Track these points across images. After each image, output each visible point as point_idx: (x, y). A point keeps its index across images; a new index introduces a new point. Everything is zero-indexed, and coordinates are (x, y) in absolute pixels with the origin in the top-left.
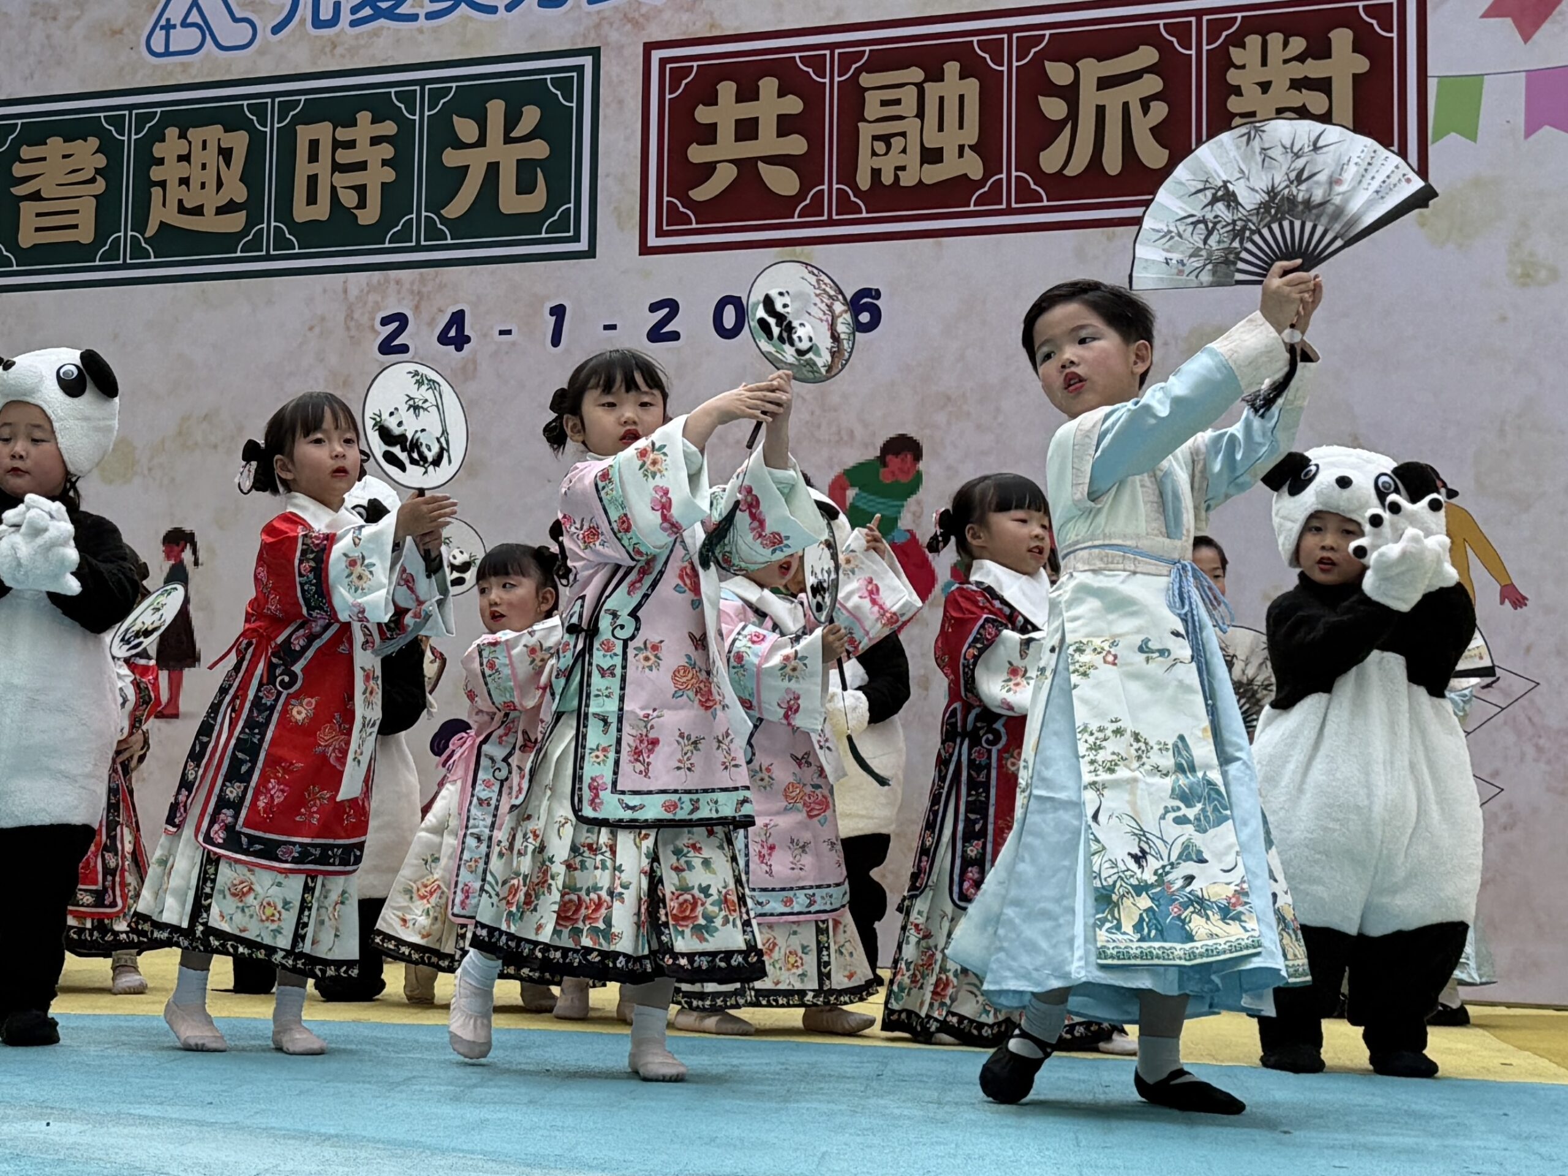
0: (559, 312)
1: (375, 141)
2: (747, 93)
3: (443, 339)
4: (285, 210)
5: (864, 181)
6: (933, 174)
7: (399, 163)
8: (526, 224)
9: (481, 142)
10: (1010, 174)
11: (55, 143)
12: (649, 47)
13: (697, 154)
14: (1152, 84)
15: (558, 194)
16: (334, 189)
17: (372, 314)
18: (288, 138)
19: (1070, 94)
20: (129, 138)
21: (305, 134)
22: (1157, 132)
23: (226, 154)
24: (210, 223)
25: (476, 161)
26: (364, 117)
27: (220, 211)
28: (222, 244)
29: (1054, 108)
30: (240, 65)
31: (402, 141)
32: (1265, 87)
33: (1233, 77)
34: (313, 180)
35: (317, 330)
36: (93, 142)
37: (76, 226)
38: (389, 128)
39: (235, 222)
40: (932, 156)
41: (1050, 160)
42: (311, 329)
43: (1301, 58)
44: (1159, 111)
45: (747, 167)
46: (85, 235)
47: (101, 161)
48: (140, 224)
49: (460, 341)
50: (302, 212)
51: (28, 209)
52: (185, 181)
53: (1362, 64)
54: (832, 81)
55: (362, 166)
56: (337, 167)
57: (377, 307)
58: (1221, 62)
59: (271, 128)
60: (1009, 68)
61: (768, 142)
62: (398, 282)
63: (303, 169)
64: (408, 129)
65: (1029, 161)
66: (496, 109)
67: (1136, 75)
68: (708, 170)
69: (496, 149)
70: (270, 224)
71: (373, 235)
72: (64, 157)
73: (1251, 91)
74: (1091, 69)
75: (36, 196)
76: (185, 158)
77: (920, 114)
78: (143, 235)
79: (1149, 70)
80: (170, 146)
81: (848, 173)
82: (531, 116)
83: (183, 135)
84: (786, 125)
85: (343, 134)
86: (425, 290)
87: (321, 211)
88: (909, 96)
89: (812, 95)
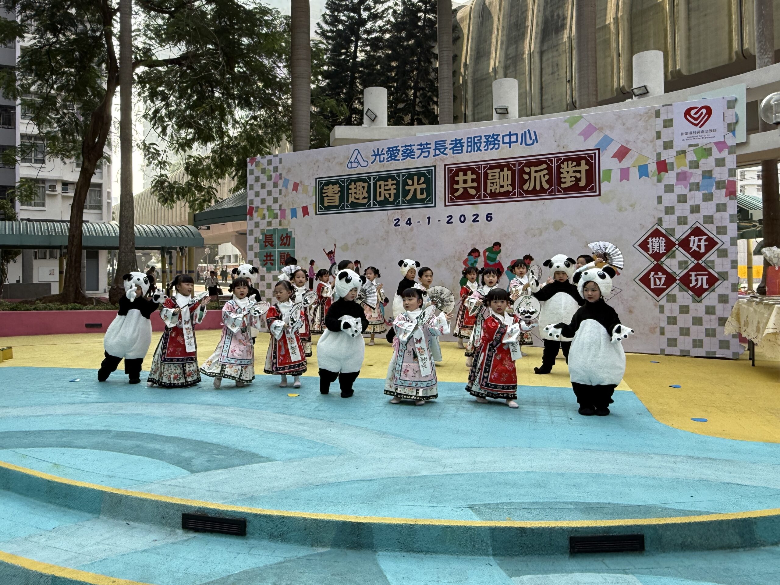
0: (429, 218)
1: (392, 185)
2: (465, 174)
3: (407, 223)
4: (375, 199)
5: (489, 192)
6: (502, 190)
7: (397, 189)
8: (422, 201)
9: (413, 185)
10: (517, 190)
11: (331, 186)
12: (445, 165)
13: (455, 186)
14: (546, 172)
15: (428, 195)
16: (384, 194)
17: (393, 218)
18: (375, 184)
19: (529, 174)
20: (345, 185)
21: (378, 183)
22: (547, 181)
23: (363, 187)
24: (361, 201)
25: (412, 189)
26: (390, 180)
27: (363, 199)
28: (363, 205)
29: (526, 177)
30: (365, 170)
31: (397, 184)
32: (568, 172)
33: (562, 170)
34: (380, 192)
35: (382, 222)
36: (338, 185)
37: (335, 202)
39: (366, 201)
40: (502, 186)
41: (526, 187)
43: (575, 166)
44: (547, 177)
45: (465, 189)
46: (337, 203)
47: (339, 189)
48: (347, 201)
49: (410, 224)
50: (378, 199)
51: (326, 199)
52: (356, 193)
53: (587, 167)
54: (481, 172)
55: (390, 190)
56: (385, 190)
58: (559, 167)
59: (372, 182)
60: (517, 168)
61: (469, 184)
62: (397, 212)
63: (378, 190)
64: (398, 182)
65: (521, 187)
66: (416, 178)
67: (542, 170)
68: (457, 190)
69: (416, 186)
70: (372, 201)
71: (392, 203)
72: (332, 188)
73: (565, 173)
74: (533, 169)
75: (327, 196)
76: (355, 188)
77: (499, 178)
78: (348, 203)
79: (545, 169)
80: (352, 186)
81: (485, 190)
82: (422, 179)
83: (355, 184)
84: (473, 181)
85: (386, 183)
86: (403, 214)
87: (382, 198)
88: (497, 174)
89: (478, 175)
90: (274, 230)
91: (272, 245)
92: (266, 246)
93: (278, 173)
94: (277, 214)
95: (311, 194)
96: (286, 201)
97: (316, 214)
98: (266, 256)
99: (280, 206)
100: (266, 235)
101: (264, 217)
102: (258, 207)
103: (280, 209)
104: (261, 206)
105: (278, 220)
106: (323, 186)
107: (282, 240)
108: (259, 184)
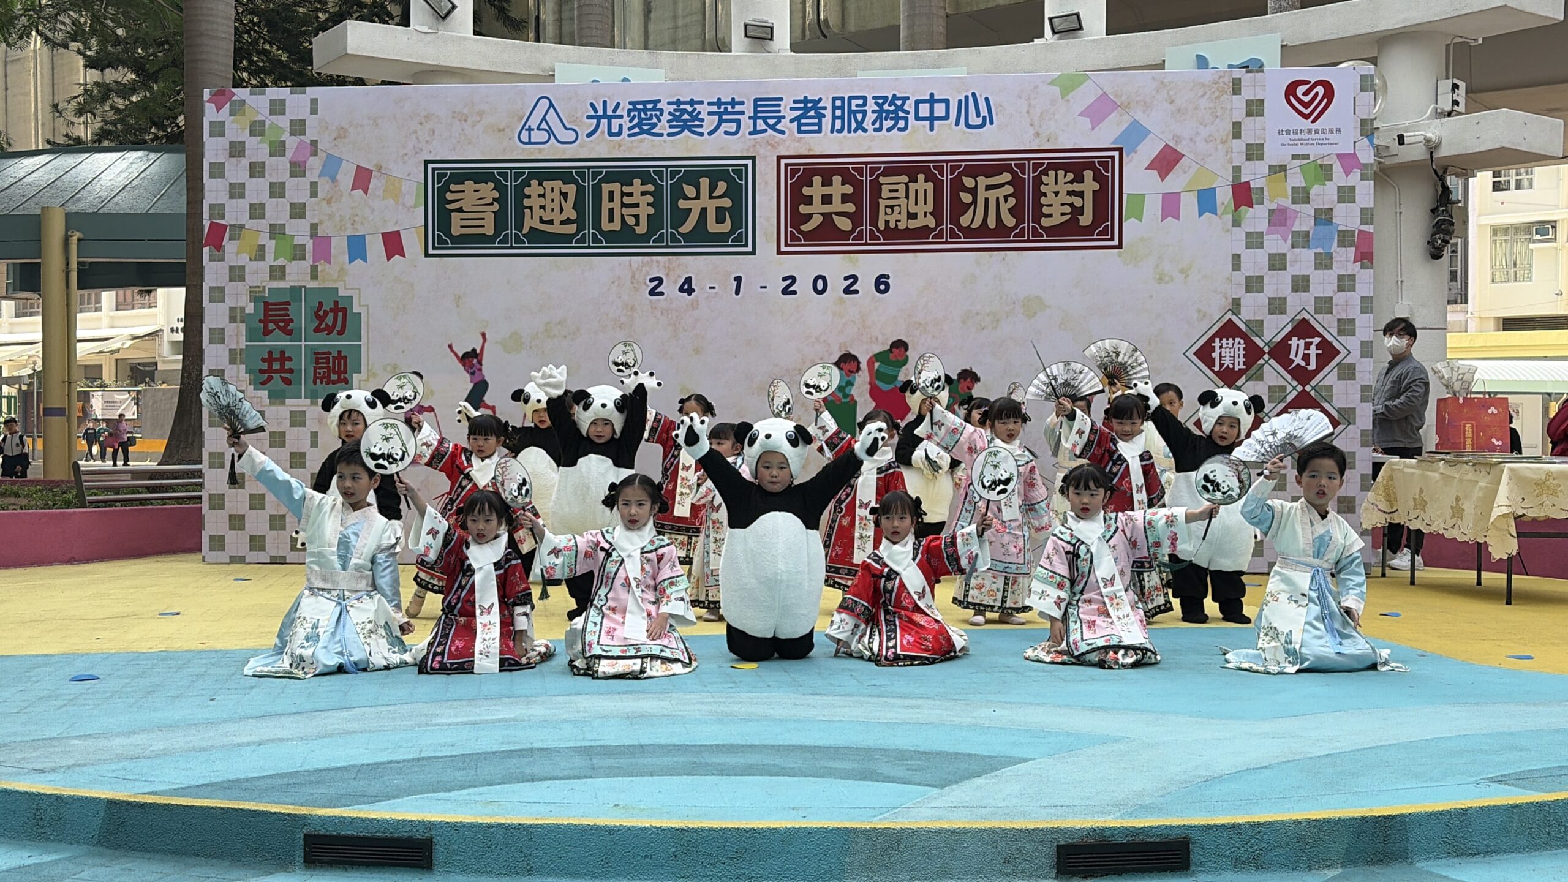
0: (738, 279)
1: (643, 194)
2: (827, 183)
3: (681, 290)
4: (597, 225)
5: (882, 226)
6: (913, 224)
7: (656, 204)
8: (720, 238)
9: (697, 197)
10: (946, 226)
11: (470, 184)
12: (779, 158)
13: (804, 209)
14: (1009, 189)
15: (737, 223)
16: (622, 216)
17: (645, 276)
18: (597, 189)
19: (974, 192)
20: (511, 184)
21: (606, 188)
22: (1011, 211)
23: (565, 195)
24: (557, 229)
25: (695, 207)
26: (637, 182)
27: (562, 223)
28: (565, 239)
29: (966, 198)
30: (570, 152)
31: (657, 194)
32: (1057, 193)
33: (1043, 188)
34: (611, 211)
35: (616, 283)
36: (491, 185)
37: (483, 226)
38: (650, 188)
39: (571, 229)
40: (912, 216)
41: (965, 221)
42: (613, 282)
43: (1071, 182)
44: (1012, 201)
45: (827, 216)
46: (489, 230)
47: (496, 194)
48: (519, 226)
49: (690, 291)
50: (606, 226)
51: (455, 216)
52: (543, 207)
53: (1097, 187)
54: (866, 179)
55: (637, 205)
56: (623, 205)
57: (648, 273)
58: (1038, 182)
59: (589, 184)
60: (947, 178)
61: (837, 206)
62: (657, 262)
63: (606, 205)
64: (660, 189)
65: (955, 221)
66: (704, 182)
67: (1002, 185)
68: (809, 216)
69: (705, 201)
70: (589, 231)
71: (644, 239)
72: (475, 191)
73: (1051, 195)
74: (983, 181)
75: (460, 210)
76: (543, 196)
77: (907, 197)
78: (521, 232)
79: (1008, 183)
80: (534, 189)
81: (874, 221)
82: (722, 187)
83: (540, 184)
84: (845, 198)
85: (626, 189)
86: (671, 267)
87: (617, 226)
88: (902, 188)
89: (857, 185)
90: (295, 291)
91: (289, 333)
92: (267, 332)
93: (307, 139)
94: (303, 247)
95: (410, 201)
96: (331, 216)
97: (427, 255)
98: (270, 359)
99: (314, 227)
100: (266, 304)
101: (260, 253)
102: (242, 227)
103: (313, 235)
104: (250, 224)
105: (306, 264)
106: (448, 183)
107: (321, 319)
108: (245, 162)
